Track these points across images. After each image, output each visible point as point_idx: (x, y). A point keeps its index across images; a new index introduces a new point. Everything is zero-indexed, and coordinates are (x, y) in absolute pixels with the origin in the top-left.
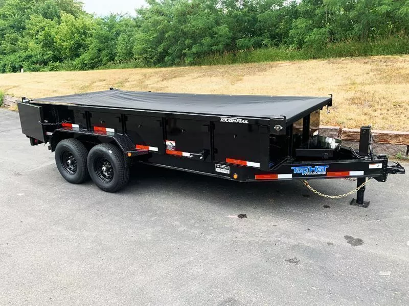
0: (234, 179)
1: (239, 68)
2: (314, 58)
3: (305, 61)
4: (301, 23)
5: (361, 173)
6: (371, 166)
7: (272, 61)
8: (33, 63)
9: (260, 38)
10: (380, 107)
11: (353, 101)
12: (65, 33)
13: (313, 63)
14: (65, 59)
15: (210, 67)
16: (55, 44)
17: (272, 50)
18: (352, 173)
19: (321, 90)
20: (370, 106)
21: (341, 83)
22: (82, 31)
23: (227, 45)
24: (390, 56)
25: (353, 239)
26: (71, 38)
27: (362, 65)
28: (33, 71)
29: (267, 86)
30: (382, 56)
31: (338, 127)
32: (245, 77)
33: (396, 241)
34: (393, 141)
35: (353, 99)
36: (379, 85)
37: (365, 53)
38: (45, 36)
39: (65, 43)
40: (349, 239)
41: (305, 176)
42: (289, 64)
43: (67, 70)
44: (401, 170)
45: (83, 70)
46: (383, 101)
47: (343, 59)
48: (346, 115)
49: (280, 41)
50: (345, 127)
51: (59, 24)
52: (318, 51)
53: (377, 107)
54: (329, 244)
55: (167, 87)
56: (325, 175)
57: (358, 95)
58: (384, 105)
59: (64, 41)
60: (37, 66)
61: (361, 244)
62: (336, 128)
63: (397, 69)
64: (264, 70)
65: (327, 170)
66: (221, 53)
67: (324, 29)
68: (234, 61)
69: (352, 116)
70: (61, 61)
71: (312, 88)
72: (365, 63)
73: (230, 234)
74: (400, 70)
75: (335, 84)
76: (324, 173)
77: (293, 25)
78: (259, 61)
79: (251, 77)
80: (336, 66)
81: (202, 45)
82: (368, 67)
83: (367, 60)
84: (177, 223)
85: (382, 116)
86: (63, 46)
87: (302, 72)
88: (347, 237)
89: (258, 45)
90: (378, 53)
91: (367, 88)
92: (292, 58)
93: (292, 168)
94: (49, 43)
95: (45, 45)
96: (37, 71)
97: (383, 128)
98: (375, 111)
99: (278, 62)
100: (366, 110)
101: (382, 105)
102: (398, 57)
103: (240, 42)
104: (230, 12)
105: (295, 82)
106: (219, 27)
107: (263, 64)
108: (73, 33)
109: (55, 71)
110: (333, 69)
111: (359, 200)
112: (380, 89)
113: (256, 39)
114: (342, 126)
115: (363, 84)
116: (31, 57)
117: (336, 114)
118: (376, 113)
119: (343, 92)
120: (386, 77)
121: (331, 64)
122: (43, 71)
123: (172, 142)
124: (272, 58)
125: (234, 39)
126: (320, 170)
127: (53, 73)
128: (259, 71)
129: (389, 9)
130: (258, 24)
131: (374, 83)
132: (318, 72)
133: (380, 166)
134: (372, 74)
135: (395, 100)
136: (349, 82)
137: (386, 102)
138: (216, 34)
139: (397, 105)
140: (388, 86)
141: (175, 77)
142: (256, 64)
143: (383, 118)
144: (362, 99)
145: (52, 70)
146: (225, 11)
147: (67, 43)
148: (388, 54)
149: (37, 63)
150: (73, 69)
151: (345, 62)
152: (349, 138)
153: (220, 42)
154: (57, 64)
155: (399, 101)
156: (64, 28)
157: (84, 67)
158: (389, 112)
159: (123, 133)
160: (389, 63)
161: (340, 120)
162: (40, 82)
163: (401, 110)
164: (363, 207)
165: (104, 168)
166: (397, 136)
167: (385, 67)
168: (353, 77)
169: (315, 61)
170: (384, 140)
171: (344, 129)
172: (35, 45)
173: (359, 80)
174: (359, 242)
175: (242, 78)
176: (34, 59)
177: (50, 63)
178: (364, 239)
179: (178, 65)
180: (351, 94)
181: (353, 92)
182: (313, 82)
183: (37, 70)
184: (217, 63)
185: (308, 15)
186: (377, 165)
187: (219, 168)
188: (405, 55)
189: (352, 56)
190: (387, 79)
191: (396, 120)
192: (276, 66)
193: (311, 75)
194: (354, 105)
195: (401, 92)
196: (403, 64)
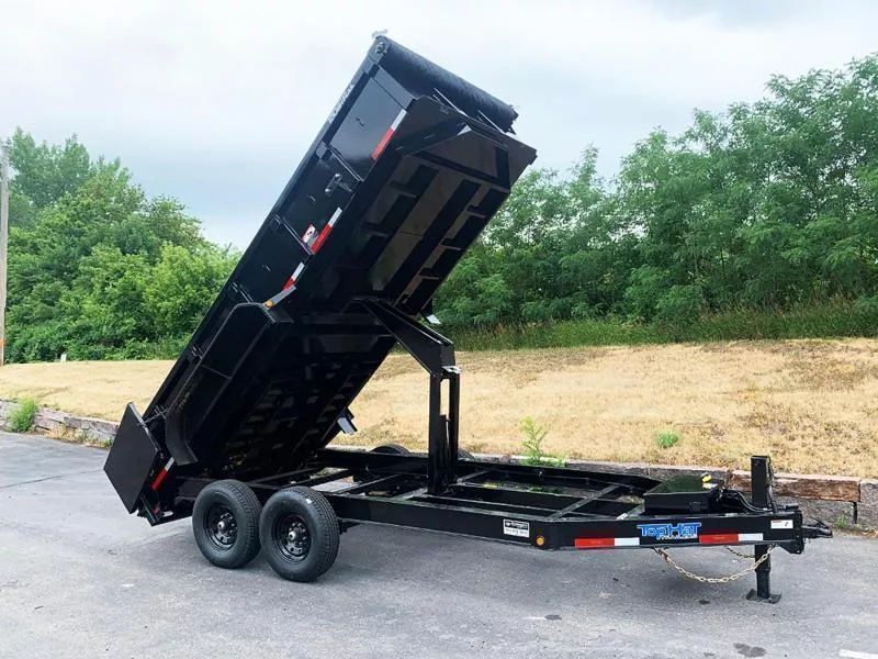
0: (538, 546)
1: (529, 355)
2: (678, 341)
3: (660, 347)
4: (646, 275)
5: (759, 537)
6: (775, 525)
7: (595, 344)
8: (90, 342)
9: (570, 300)
10: (800, 432)
11: (751, 421)
12: (167, 282)
13: (675, 350)
14: (162, 334)
15: (470, 354)
16: (142, 304)
17: (592, 325)
18: (743, 537)
19: (692, 401)
20: (784, 431)
21: (729, 388)
22: (202, 278)
23: (504, 313)
24: (821, 340)
25: (748, 647)
26: (177, 293)
27: (769, 356)
28: (89, 359)
29: (588, 392)
30: (806, 340)
31: (725, 469)
32: (544, 375)
33: (822, 650)
34: (826, 495)
35: (752, 418)
36: (799, 393)
37: (775, 333)
38: (124, 288)
39: (166, 303)
40: (742, 648)
41: (661, 541)
42: (629, 351)
43: (164, 358)
44: (826, 531)
46: (806, 422)
47: (732, 343)
48: (739, 446)
49: (605, 309)
50: (738, 469)
51: (153, 264)
52: (681, 328)
53: (795, 431)
54: (707, 655)
55: (388, 391)
56: (696, 540)
57: (762, 409)
58: (808, 429)
59: (163, 299)
60: (101, 348)
61: (761, 655)
62: (721, 469)
63: (833, 365)
64: (580, 362)
65: (700, 531)
66: (491, 327)
67: (691, 287)
68: (518, 344)
70: (152, 338)
71: (674, 396)
72: (774, 352)
73: (533, 644)
74: (839, 367)
75: (717, 389)
76: (695, 536)
77: (633, 277)
78: (567, 344)
79: (556, 375)
80: (719, 356)
81: (454, 311)
82: (780, 359)
83: (777, 346)
85: (805, 449)
86: (160, 308)
87: (654, 366)
88: (738, 646)
89: (564, 314)
90: (799, 334)
91: (778, 398)
92: (633, 340)
93: (639, 527)
94: (131, 301)
95: (122, 307)
96: (99, 359)
97: (807, 471)
98: (792, 439)
99: (607, 347)
100: (775, 437)
101: (804, 428)
103: (528, 307)
104: (508, 252)
105: (642, 386)
106: (485, 280)
107: (577, 351)
108: (182, 283)
109: (139, 359)
110: (715, 362)
111: (763, 591)
112: (801, 399)
113: (557, 302)
114: (733, 467)
115: (770, 390)
116: (88, 329)
117: (722, 445)
118: (795, 442)
119: (734, 405)
120: (811, 379)
121: (710, 353)
122: (111, 359)
124: (597, 340)
125: (517, 301)
126: (688, 531)
127: (134, 362)
128: (569, 364)
129: (807, 255)
130: (563, 275)
131: (789, 389)
132: (684, 368)
133: (789, 524)
134: (786, 372)
135: (828, 420)
136: (744, 386)
137: (811, 423)
138: (480, 293)
139: (832, 429)
140: (815, 394)
141: (403, 372)
142: (563, 350)
143: (808, 453)
144: (769, 417)
145: (131, 356)
146: (499, 248)
147: (169, 304)
148: (818, 336)
149: (98, 342)
151: (736, 348)
153: (489, 307)
154: (144, 344)
155: (835, 421)
156: (164, 271)
158: (818, 442)
160: (818, 353)
161: (728, 455)
162: (114, 381)
164: (770, 602)
165: (292, 533)
166: (832, 484)
167: (810, 360)
168: (752, 378)
169: (679, 346)
170: (810, 491)
171: (736, 472)
172: (96, 307)
173: (763, 383)
174: (759, 652)
175: (538, 375)
176: (94, 335)
177: (129, 342)
178: (767, 648)
180: (747, 410)
181: (753, 404)
182: (676, 385)
183: (98, 357)
184: (485, 346)
185: (659, 260)
186: (784, 522)
187: (510, 526)
189: (750, 337)
190: (815, 382)
191: (831, 456)
192: (603, 354)
193: (671, 373)
194: (753, 430)
195: (838, 406)
196: (843, 355)
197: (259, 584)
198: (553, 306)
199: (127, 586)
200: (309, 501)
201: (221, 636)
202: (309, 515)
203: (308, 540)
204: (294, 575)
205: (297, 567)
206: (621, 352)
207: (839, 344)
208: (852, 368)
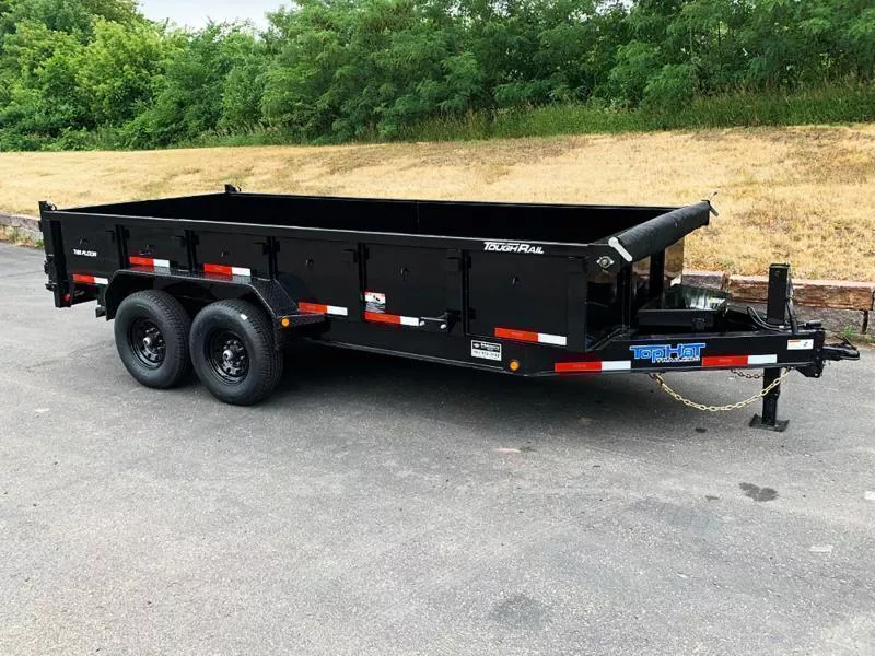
0: (511, 370)
1: (502, 145)
2: (665, 128)
3: (646, 135)
4: (634, 53)
5: (772, 359)
6: (793, 345)
7: (574, 133)
8: (24, 131)
9: (548, 83)
10: (807, 231)
11: (750, 219)
12: (102, 61)
13: (663, 138)
14: (101, 122)
15: (436, 145)
16: (77, 88)
17: (574, 111)
18: (753, 359)
19: (682, 195)
20: (787, 230)
21: (725, 181)
22: (140, 59)
23: (474, 96)
24: (827, 126)
25: (757, 489)
26: (114, 75)
27: (768, 144)
28: (24, 150)
29: (566, 187)
30: (811, 126)
31: (720, 274)
32: (517, 168)
33: (844, 491)
34: (834, 303)
35: (751, 215)
36: (804, 186)
37: (774, 118)
38: (54, 70)
39: (102, 85)
40: (750, 489)
41: (657, 365)
42: (611, 140)
43: (105, 149)
44: (852, 352)
45: (143, 149)
46: (813, 220)
47: (726, 130)
48: (737, 248)
50: (735, 273)
51: (86, 43)
52: (671, 113)
53: (800, 230)
54: (710, 498)
55: (343, 187)
56: (699, 363)
57: (762, 205)
58: (816, 229)
59: (98, 82)
60: (34, 138)
61: (773, 498)
62: (716, 274)
63: (843, 154)
64: (557, 153)
65: (703, 353)
66: (460, 114)
67: (684, 67)
68: (488, 133)
69: (748, 249)
70: (91, 126)
71: (662, 191)
72: (776, 140)
73: (505, 483)
74: (849, 156)
75: (711, 183)
76: (697, 358)
77: (619, 56)
78: (543, 133)
79: (530, 168)
80: (713, 145)
81: (417, 96)
82: (782, 148)
83: (777, 134)
84: (393, 463)
85: (811, 250)
86: (96, 92)
87: (640, 157)
88: (744, 486)
89: (542, 98)
90: (802, 120)
91: (780, 192)
92: (615, 127)
94: (62, 85)
95: (55, 90)
96: (35, 150)
97: (814, 275)
98: (797, 239)
99: (587, 136)
100: (779, 237)
101: (811, 227)
102: (843, 128)
103: (502, 91)
104: (478, 27)
105: (626, 180)
106: (455, 58)
107: (554, 140)
108: (120, 63)
109: (77, 150)
110: (707, 152)
111: (768, 416)
112: (806, 194)
113: (536, 83)
114: (729, 271)
115: (771, 184)
116: (19, 116)
117: (716, 246)
118: (800, 243)
119: (729, 200)
120: (818, 170)
121: (703, 142)
122: (48, 150)
123: (379, 296)
124: (577, 127)
125: (489, 84)
126: (689, 353)
127: (72, 154)
128: (545, 155)
130: (542, 52)
131: (795, 182)
132: (674, 158)
133: (809, 344)
134: (788, 163)
135: (839, 218)
136: (741, 179)
137: (819, 220)
138: (447, 73)
139: (843, 228)
140: (822, 188)
141: (359, 166)
142: (538, 140)
143: (814, 255)
144: (771, 214)
145: (69, 147)
146: (469, 22)
147: (105, 86)
148: (823, 122)
149: (32, 131)
150: (118, 147)
151: (731, 136)
152: (743, 296)
153: (456, 91)
154: (83, 133)
155: (847, 219)
156: (98, 51)
157: (143, 142)
158: (826, 243)
159: (272, 278)
160: (825, 141)
161: (724, 258)
162: (47, 175)
163: (850, 238)
164: (776, 430)
165: (227, 352)
166: (843, 291)
167: (816, 150)
168: (750, 169)
169: (666, 134)
170: (817, 298)
171: (733, 277)
172: (27, 91)
173: (762, 175)
174: (770, 494)
175: (510, 168)
176: (26, 122)
177: (65, 131)
178: (780, 490)
179: (364, 139)
180: (745, 205)
181: (751, 199)
182: (665, 179)
183: (33, 148)
184: (451, 136)
185: (652, 34)
186: (803, 342)
187: (480, 348)
188: (858, 125)
189: (746, 124)
190: (822, 173)
191: (841, 259)
192: (583, 145)
193: (660, 165)
194: (752, 229)
195: (851, 201)
196: (854, 143)
197: (192, 409)
198: (529, 88)
199: (40, 411)
200: (244, 317)
201: (142, 476)
202: (245, 333)
203: (246, 359)
204: (232, 397)
205: (234, 390)
206: (604, 141)
207: (850, 131)
208: (865, 159)
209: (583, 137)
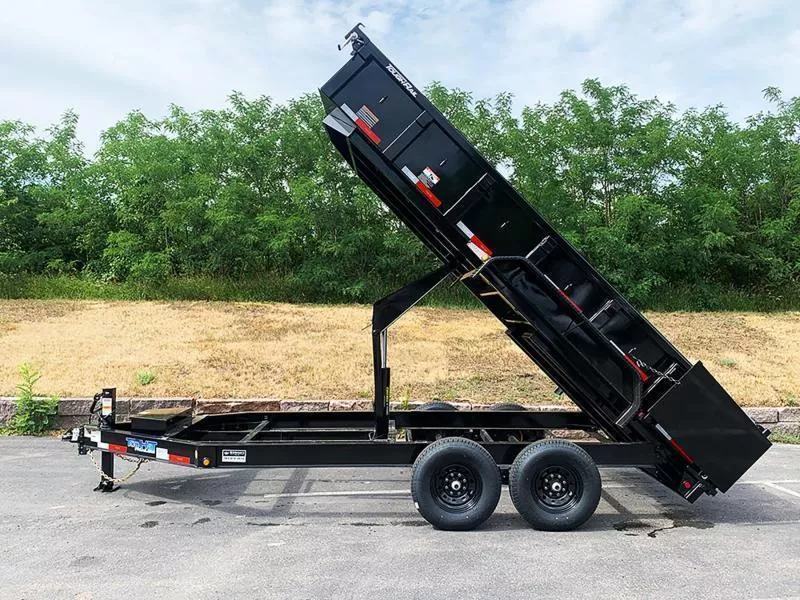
2: (148, 299)
3: (134, 303)
7: (70, 298)
10: (244, 370)
11: (210, 363)
13: (147, 306)
24: (260, 304)
27: (222, 314)
30: (250, 303)
36: (244, 343)
37: (227, 297)
42: (105, 306)
46: (248, 363)
47: (194, 303)
49: (79, 267)
57: (217, 355)
62: (187, 398)
64: (60, 314)
67: (161, 256)
69: (210, 382)
72: (227, 311)
74: (272, 324)
77: (109, 241)
80: (184, 313)
82: (231, 317)
83: (229, 307)
87: (130, 320)
89: (38, 268)
90: (245, 298)
91: (229, 346)
92: (108, 296)
98: (239, 375)
99: (84, 301)
101: (247, 367)
102: (269, 305)
110: (181, 318)
112: (245, 347)
114: (196, 396)
115: (224, 341)
117: (187, 381)
119: (197, 352)
121: (177, 311)
124: (72, 294)
128: (49, 315)
131: (236, 340)
134: (235, 327)
136: (204, 337)
139: (266, 367)
144: (223, 360)
151: (197, 307)
155: (268, 362)
161: (193, 388)
163: (269, 374)
167: (252, 319)
168: (210, 331)
169: (149, 303)
173: (218, 335)
175: (15, 325)
180: (206, 355)
181: (211, 351)
182: (150, 336)
188: (279, 304)
189: (208, 299)
190: (256, 334)
191: (263, 386)
192: (83, 307)
193: (146, 326)
194: (211, 369)
195: (271, 351)
196: (275, 316)
198: (27, 258)
206: (100, 306)
207: (273, 308)
208: (280, 326)
209: (80, 302)
